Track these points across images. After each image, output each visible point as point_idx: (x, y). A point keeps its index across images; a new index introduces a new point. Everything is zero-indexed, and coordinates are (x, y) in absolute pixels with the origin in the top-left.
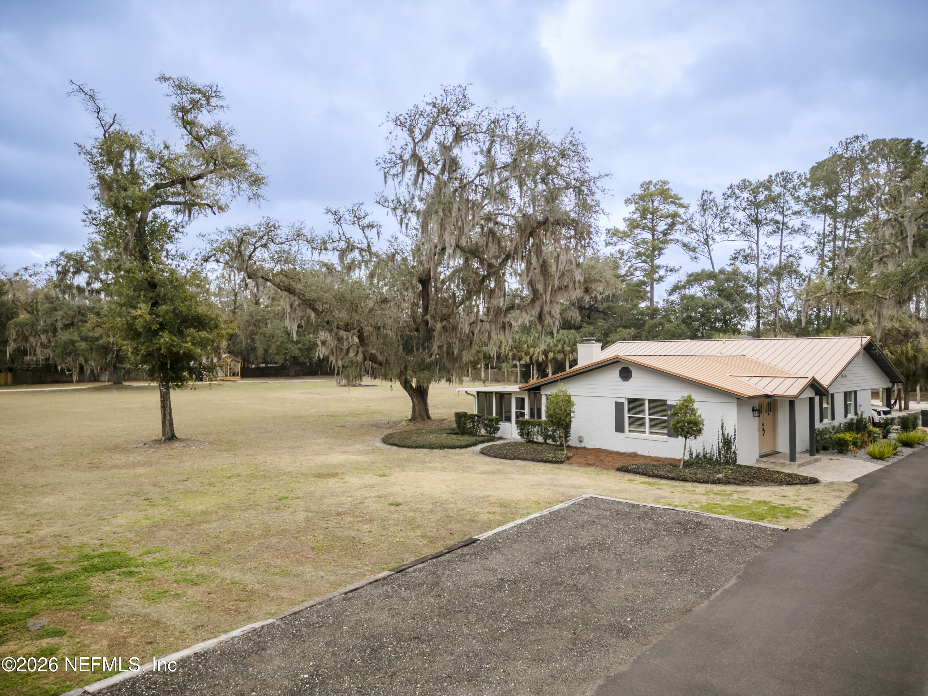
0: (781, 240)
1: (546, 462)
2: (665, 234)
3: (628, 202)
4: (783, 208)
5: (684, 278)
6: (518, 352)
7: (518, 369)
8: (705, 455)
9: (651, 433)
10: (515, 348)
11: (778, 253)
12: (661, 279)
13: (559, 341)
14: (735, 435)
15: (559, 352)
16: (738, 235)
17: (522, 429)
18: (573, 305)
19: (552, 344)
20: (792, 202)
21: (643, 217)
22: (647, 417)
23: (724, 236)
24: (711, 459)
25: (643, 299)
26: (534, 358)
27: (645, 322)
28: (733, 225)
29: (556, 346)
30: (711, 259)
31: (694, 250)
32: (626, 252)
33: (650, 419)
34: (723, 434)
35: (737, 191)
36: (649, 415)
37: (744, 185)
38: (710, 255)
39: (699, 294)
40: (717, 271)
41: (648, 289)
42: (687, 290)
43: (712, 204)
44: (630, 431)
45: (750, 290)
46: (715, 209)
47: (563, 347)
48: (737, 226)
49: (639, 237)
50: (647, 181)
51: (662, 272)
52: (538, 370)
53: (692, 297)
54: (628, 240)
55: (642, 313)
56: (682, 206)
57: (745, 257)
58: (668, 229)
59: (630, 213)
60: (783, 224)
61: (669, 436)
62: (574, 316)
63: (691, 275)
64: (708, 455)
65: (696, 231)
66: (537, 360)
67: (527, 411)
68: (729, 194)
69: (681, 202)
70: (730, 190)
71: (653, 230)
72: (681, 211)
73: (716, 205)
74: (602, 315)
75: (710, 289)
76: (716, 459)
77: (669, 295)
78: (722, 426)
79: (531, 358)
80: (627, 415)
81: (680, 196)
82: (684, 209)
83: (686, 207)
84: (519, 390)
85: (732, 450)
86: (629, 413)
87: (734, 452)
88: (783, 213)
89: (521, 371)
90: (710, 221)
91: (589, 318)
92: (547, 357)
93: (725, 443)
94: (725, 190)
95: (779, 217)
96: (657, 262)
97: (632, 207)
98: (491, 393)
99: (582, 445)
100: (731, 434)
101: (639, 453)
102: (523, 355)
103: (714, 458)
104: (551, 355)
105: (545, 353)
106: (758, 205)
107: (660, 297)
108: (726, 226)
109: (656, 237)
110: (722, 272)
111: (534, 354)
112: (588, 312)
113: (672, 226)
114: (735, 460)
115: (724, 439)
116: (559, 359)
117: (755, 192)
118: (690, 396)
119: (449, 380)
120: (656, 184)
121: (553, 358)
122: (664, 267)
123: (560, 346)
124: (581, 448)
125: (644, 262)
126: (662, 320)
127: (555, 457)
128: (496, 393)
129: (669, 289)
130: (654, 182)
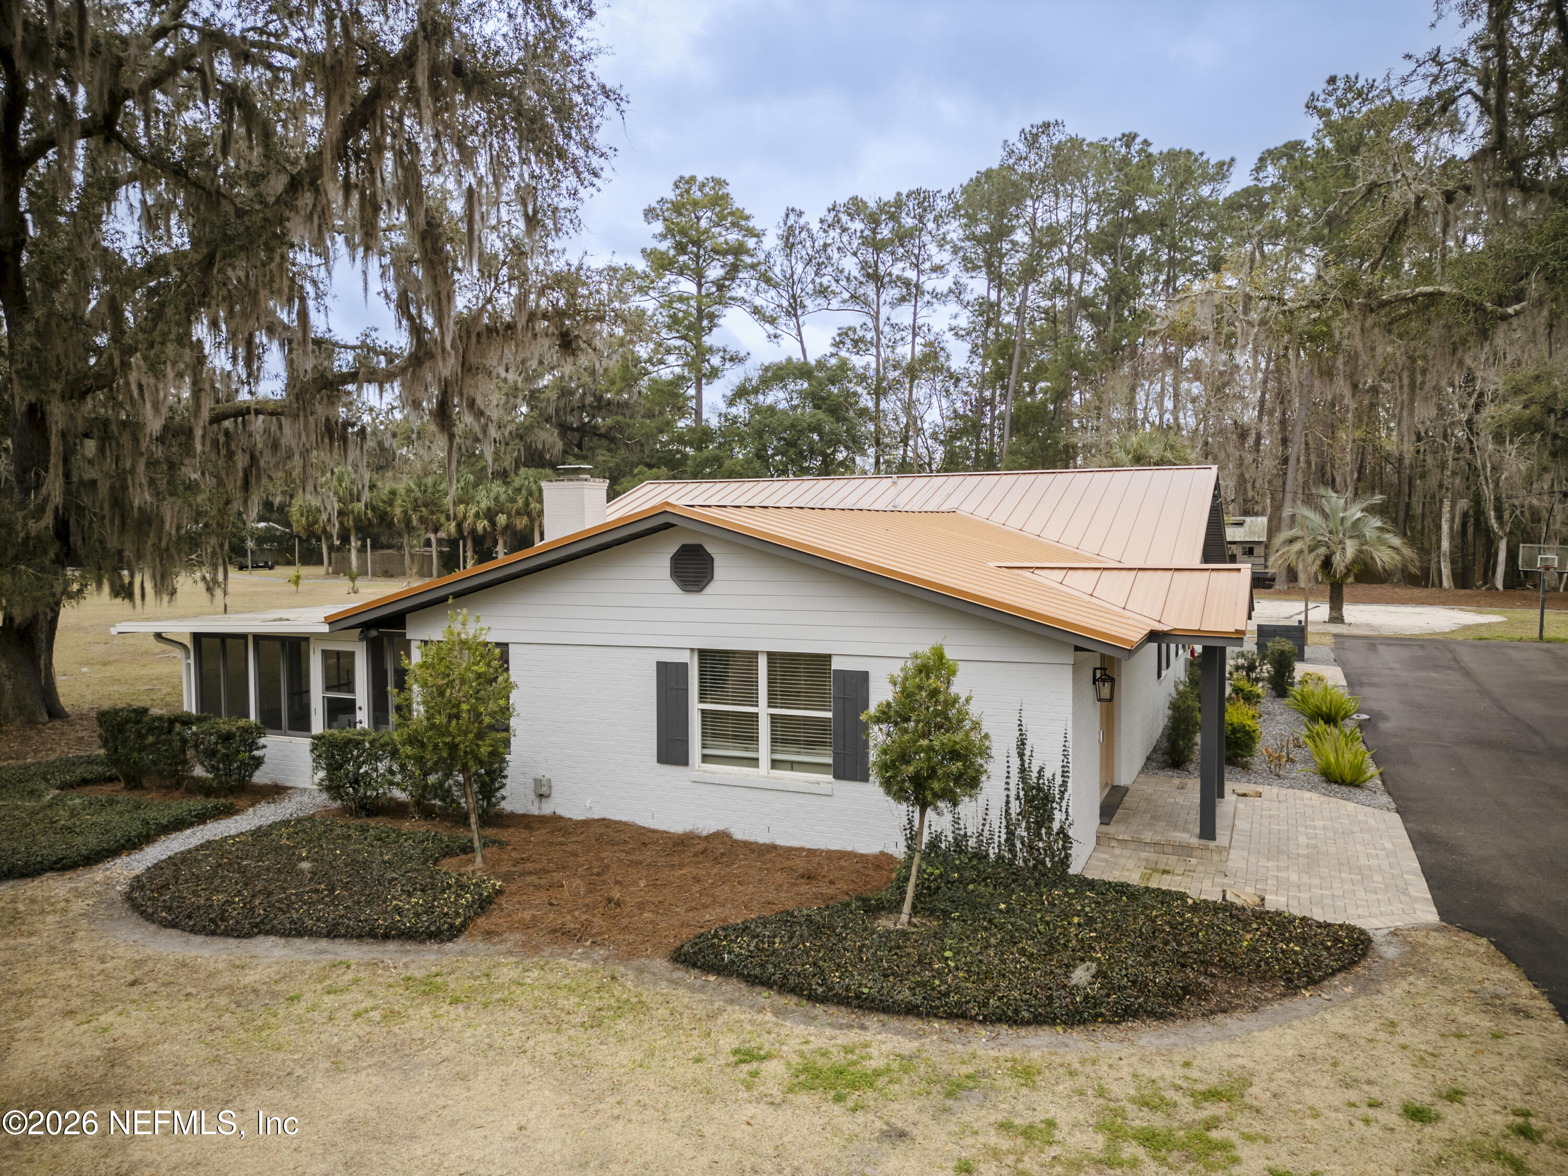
0: (915, 314)
1: (386, 937)
2: (720, 286)
3: (650, 214)
4: (917, 257)
5: (755, 375)
6: (432, 513)
7: (434, 549)
8: (960, 842)
9: (775, 764)
10: (426, 505)
11: (910, 338)
12: (715, 373)
13: (518, 490)
14: (1065, 774)
15: (518, 513)
16: (844, 301)
17: (333, 768)
18: (547, 421)
19: (503, 497)
20: (932, 248)
21: (681, 248)
22: (763, 711)
23: (821, 300)
24: (980, 856)
25: (681, 410)
26: (466, 525)
27: (685, 456)
28: (837, 281)
29: (513, 500)
30: (801, 342)
31: (772, 321)
32: (650, 313)
33: (773, 717)
34: (1023, 770)
35: (844, 218)
36: (771, 705)
37: (856, 207)
38: (800, 334)
39: (783, 405)
40: (812, 362)
41: (692, 392)
42: (761, 397)
43: (804, 235)
44: (705, 758)
45: (867, 401)
46: (808, 244)
47: (527, 504)
48: (844, 283)
49: (673, 289)
50: (687, 175)
51: (716, 361)
52: (475, 552)
53: (772, 409)
54: (651, 293)
55: (680, 439)
56: (751, 233)
57: (856, 343)
58: (725, 279)
59: (655, 236)
60: (917, 286)
61: (837, 776)
62: (551, 440)
63: (767, 369)
64: (972, 842)
65: (776, 286)
66: (473, 531)
67: (362, 694)
68: (830, 220)
69: (751, 224)
70: (833, 214)
71: (699, 277)
72: (751, 243)
73: (811, 237)
74: (605, 443)
75: (803, 395)
76: (1000, 857)
77: (731, 403)
78: (1022, 744)
79: (459, 526)
80: (695, 707)
81: (747, 212)
82: (755, 240)
83: (757, 235)
84: (325, 629)
85: (1056, 826)
86: (702, 699)
87: (1062, 831)
88: (917, 266)
89: (441, 554)
90: (799, 268)
91: (579, 446)
92: (493, 523)
93: (1029, 800)
94: (823, 213)
95: (911, 274)
96: (708, 340)
97: (658, 227)
98: (243, 637)
99: (547, 809)
100: (1053, 769)
101: (738, 835)
102: (443, 519)
103: (992, 853)
104: (502, 519)
105: (490, 515)
106: (878, 246)
107: (713, 408)
108: (825, 280)
109: (704, 292)
110: (821, 364)
111: (465, 517)
112: (577, 435)
113: (733, 271)
114: (1065, 862)
115: (1027, 788)
116: (519, 527)
117: (874, 221)
118: (939, 655)
119: (124, 591)
120: (703, 185)
121: (508, 526)
122: (719, 350)
123: (520, 502)
124: (542, 820)
125: (683, 337)
126: (718, 452)
127: (429, 911)
128: (259, 638)
129: (729, 393)
130: (700, 179)
